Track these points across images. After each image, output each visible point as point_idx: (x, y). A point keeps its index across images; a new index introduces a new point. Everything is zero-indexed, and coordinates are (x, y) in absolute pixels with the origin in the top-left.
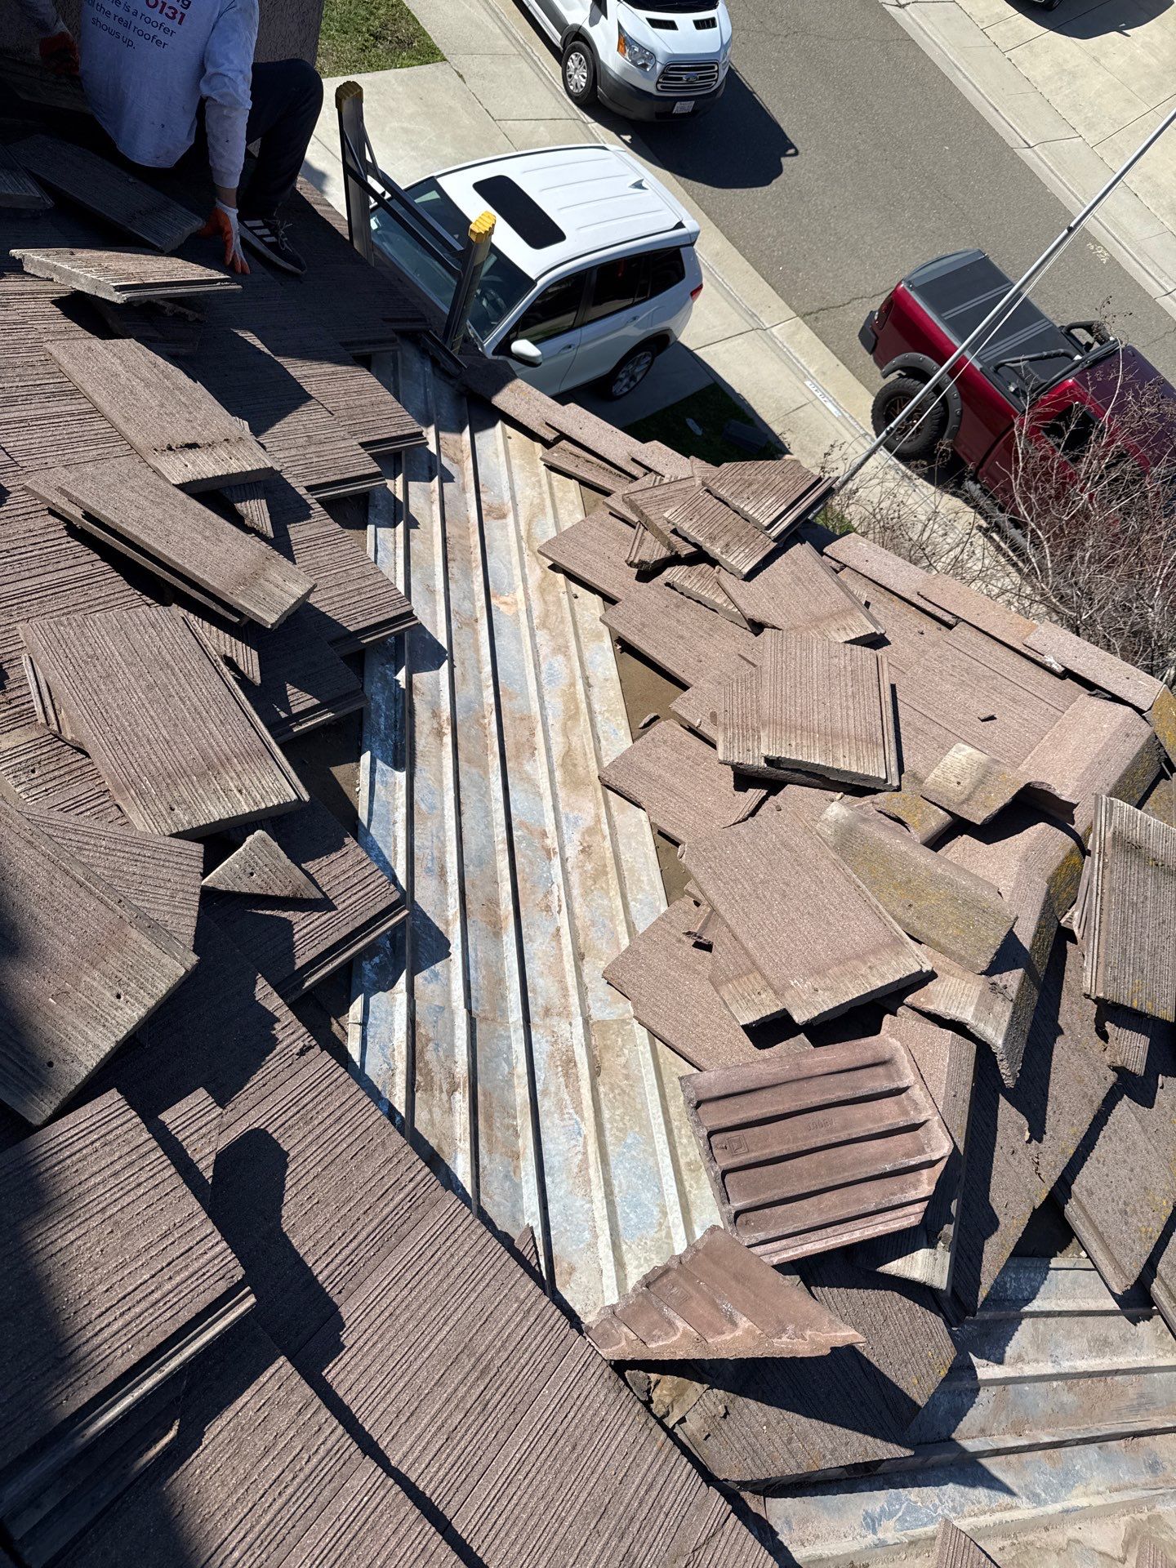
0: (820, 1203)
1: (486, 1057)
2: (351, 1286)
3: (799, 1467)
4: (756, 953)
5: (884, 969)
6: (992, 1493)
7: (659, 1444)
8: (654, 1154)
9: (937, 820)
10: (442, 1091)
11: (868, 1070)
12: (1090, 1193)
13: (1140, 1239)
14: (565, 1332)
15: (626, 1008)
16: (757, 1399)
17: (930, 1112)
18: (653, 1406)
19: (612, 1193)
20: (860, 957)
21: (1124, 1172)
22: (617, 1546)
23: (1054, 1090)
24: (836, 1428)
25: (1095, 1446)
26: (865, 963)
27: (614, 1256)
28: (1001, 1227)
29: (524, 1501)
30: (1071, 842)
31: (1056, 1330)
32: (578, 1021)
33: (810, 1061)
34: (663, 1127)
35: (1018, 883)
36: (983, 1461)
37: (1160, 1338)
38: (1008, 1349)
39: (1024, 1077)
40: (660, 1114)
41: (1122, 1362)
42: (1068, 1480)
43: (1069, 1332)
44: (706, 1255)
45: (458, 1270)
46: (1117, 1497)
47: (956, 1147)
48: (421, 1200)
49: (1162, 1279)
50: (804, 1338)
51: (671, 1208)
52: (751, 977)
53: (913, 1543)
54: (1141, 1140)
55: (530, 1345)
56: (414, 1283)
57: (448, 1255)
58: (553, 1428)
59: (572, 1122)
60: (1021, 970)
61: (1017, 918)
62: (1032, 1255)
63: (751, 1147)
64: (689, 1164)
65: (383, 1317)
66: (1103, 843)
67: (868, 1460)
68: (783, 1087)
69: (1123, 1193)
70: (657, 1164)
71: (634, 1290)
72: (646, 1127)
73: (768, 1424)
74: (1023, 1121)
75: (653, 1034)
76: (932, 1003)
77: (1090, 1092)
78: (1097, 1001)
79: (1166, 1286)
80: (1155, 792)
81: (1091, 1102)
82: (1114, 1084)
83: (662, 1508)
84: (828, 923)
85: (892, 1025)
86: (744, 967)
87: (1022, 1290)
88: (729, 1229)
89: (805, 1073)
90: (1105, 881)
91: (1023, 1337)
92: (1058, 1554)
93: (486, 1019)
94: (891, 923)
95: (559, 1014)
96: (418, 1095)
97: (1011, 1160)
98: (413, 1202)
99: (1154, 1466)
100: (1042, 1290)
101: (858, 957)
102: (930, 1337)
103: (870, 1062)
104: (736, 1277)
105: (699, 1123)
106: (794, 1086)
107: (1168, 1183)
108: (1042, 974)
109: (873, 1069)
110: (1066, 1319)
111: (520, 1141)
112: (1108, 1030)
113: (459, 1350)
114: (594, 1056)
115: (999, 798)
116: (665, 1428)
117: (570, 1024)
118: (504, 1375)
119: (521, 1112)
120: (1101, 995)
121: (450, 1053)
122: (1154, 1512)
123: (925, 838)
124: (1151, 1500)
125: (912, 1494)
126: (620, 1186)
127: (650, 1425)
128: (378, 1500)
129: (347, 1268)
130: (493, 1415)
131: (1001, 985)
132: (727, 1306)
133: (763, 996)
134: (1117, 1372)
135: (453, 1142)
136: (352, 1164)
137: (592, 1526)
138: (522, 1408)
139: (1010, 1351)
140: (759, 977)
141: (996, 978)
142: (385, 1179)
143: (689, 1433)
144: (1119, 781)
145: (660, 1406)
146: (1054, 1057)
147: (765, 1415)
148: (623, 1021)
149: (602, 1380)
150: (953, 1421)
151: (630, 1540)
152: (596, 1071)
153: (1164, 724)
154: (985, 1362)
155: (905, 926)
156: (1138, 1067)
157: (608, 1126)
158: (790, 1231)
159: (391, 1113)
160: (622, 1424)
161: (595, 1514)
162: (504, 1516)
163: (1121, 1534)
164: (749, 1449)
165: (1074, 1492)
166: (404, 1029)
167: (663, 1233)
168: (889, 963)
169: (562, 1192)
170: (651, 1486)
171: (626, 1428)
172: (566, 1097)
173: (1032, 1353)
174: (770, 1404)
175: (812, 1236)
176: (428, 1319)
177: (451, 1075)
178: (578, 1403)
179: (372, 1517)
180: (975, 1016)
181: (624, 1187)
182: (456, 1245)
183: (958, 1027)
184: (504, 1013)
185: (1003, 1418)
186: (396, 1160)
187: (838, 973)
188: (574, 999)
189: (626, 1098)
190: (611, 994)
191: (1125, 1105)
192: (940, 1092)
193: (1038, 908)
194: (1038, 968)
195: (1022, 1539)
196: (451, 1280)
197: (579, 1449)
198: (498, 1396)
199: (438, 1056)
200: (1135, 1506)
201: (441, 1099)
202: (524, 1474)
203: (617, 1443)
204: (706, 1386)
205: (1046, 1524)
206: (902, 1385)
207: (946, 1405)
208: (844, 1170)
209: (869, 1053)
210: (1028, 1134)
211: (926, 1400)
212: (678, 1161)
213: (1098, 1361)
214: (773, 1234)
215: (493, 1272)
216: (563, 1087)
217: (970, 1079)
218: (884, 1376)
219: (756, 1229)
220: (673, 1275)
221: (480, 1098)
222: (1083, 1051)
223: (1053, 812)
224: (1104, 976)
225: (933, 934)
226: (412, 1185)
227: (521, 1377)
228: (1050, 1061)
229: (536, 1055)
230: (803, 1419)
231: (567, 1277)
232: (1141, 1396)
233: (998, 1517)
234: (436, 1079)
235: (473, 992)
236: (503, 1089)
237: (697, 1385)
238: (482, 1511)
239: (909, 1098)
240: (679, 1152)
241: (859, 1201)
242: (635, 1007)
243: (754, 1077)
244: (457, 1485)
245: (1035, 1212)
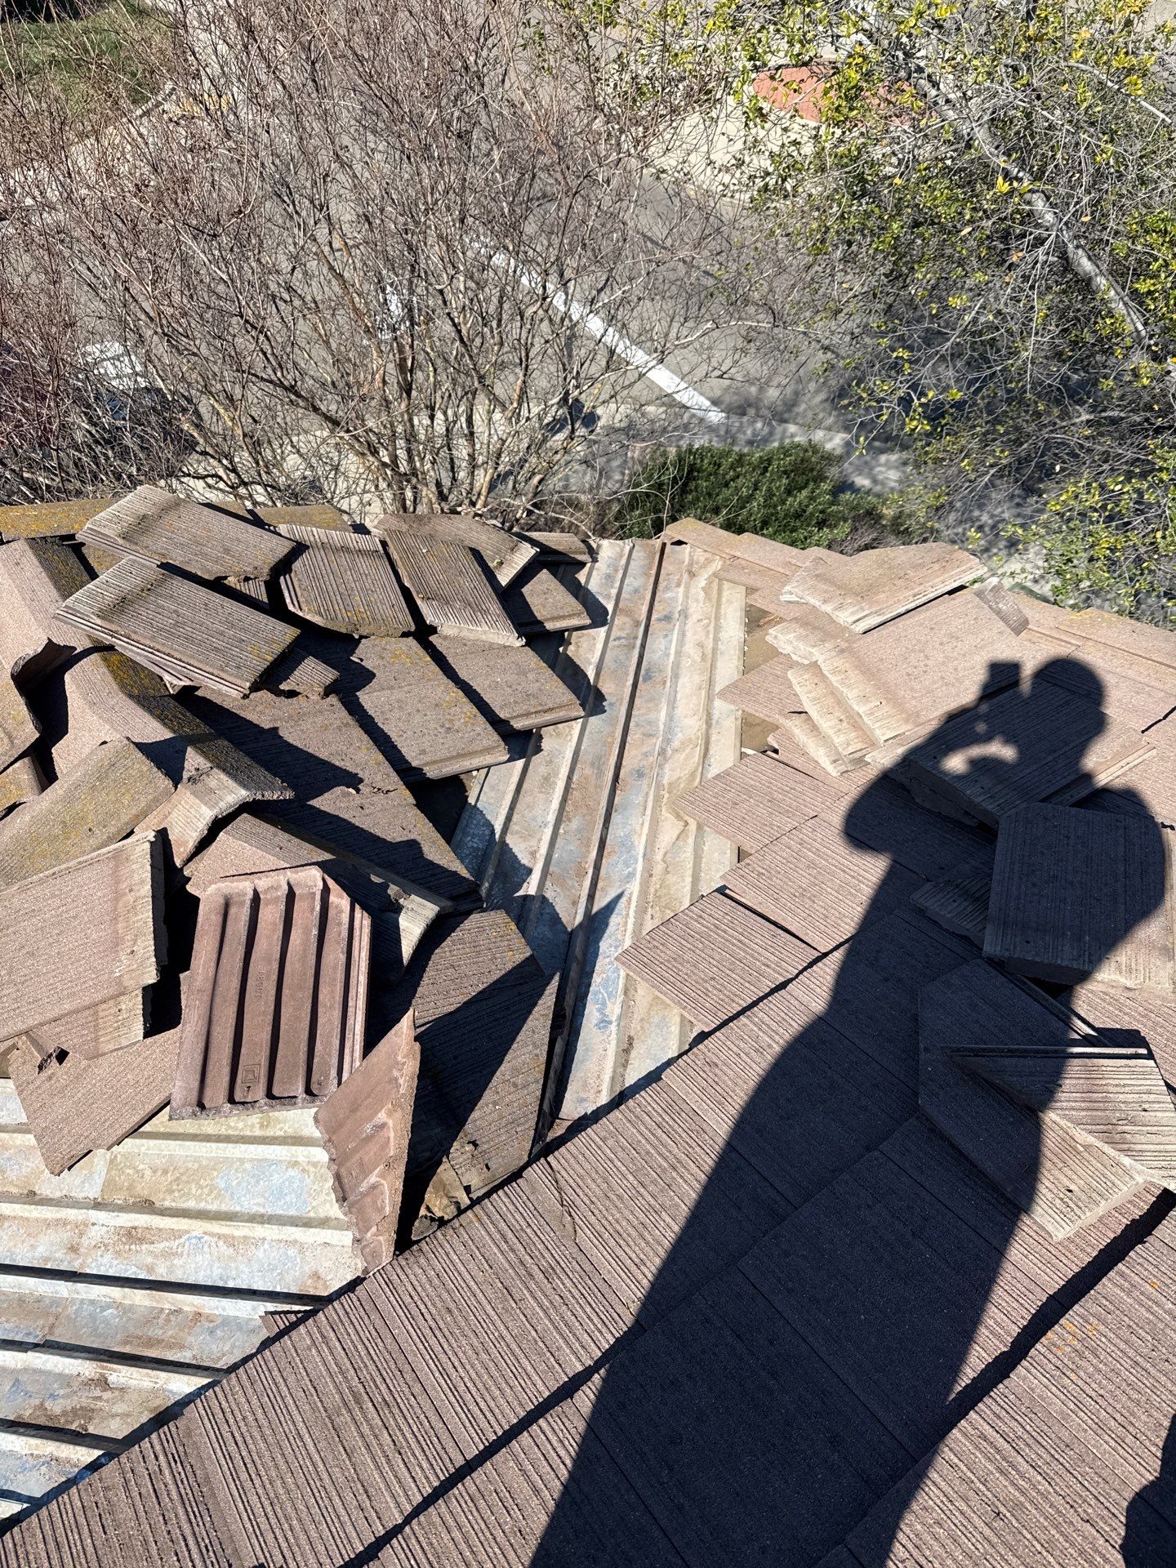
0: (325, 1006)
1: (90, 1335)
2: (229, 1551)
3: (537, 1082)
4: (77, 1003)
5: (136, 877)
6: (616, 911)
7: (474, 1219)
8: (242, 1161)
9: (23, 772)
10: (100, 1398)
11: (228, 923)
12: (423, 752)
13: (473, 724)
14: (355, 1299)
15: (100, 1158)
16: (472, 1110)
17: (282, 877)
18: (446, 1218)
19: (262, 1216)
20: (118, 896)
21: (417, 719)
22: (536, 1283)
23: (323, 754)
24: (519, 1038)
25: (614, 815)
26: (124, 894)
27: (316, 1227)
28: (419, 839)
29: (474, 1375)
30: (95, 657)
31: (523, 816)
32: (94, 1215)
33: (200, 978)
34: (220, 1145)
35: (109, 721)
36: (595, 910)
37: (558, 734)
38: (523, 862)
39: (291, 781)
40: (208, 1144)
41: (564, 772)
42: (627, 845)
43: (528, 806)
44: (334, 1133)
45: (260, 1415)
46: (649, 812)
47: (322, 865)
48: (181, 1449)
49: (513, 718)
50: (404, 1064)
51: (293, 1156)
52: (101, 1014)
53: (626, 992)
54: (397, 695)
55: (352, 1342)
56: (252, 1471)
57: (242, 1424)
58: (427, 1331)
59: (187, 1243)
60: (189, 749)
61: (128, 739)
62: (460, 815)
63: (257, 1061)
64: (262, 1126)
65: (271, 1514)
66: (104, 630)
67: (551, 1016)
68: (215, 1012)
69: (433, 725)
70: (251, 1160)
71: (345, 1214)
72: (217, 1164)
73: (495, 1103)
74: (339, 790)
75: (134, 1132)
76: (187, 842)
77: (338, 722)
78: (255, 688)
79: (518, 716)
80: (91, 561)
81: (347, 725)
82: (340, 700)
83: (522, 1229)
84: (74, 918)
85: (197, 886)
86: (90, 1019)
87: (483, 835)
88: (318, 1103)
89: (209, 986)
90: (142, 641)
91: (519, 847)
92: (668, 873)
93: (52, 1327)
94: (99, 855)
95: (81, 1235)
96: (91, 1430)
97: (367, 811)
98: (176, 1459)
99: (640, 774)
100: (489, 817)
101: (116, 900)
102: (481, 929)
103: (220, 919)
104: (354, 1110)
105: (218, 1110)
106: (218, 1000)
107: (438, 685)
108: (207, 730)
109: (229, 917)
110: (518, 806)
111: (186, 1309)
112: (287, 688)
113: (330, 1425)
114: (134, 1204)
115: (17, 708)
116: (470, 1207)
117: (94, 1224)
118: (368, 1377)
119: (158, 1302)
120: (248, 684)
121: (66, 1380)
122: (666, 787)
123: (36, 792)
124: (659, 786)
125: (597, 979)
126: (258, 1204)
127: (457, 1225)
128: (418, 1547)
129: (211, 1554)
130: (396, 1396)
131: (194, 772)
132: (368, 1128)
133: (124, 1007)
134: (569, 778)
135: (154, 1392)
136: (111, 1531)
137: (514, 1305)
138: (401, 1361)
139: (524, 860)
140: (104, 1006)
141: (186, 775)
142: (143, 1491)
143: (481, 1184)
144: (59, 590)
145: (448, 1210)
146: (295, 743)
147: (487, 1105)
148: (111, 1162)
149: (406, 1269)
150: (559, 927)
151: (536, 1268)
152: (147, 1206)
153: (23, 526)
154: (525, 884)
155: (110, 840)
156: (329, 675)
157: (202, 1205)
158: (338, 1042)
159: (94, 1467)
160: (447, 1254)
161: (507, 1300)
162: (479, 1400)
163: (671, 817)
164: (509, 1127)
165: (636, 843)
166: (13, 1437)
167: (312, 1169)
168: (133, 871)
169: (247, 1270)
170: (503, 1236)
171: (452, 1252)
172: (162, 1245)
173: (533, 842)
174: (480, 1097)
175: (350, 1022)
176: (291, 1458)
177: (91, 1382)
178: (416, 1298)
179: (429, 1556)
180: (211, 807)
181: (261, 1200)
182: (237, 1412)
183: (217, 826)
184: (56, 1302)
185: (570, 883)
186: (130, 1475)
187: (125, 924)
188: (72, 1214)
189: (184, 1178)
190: (82, 1168)
191: (366, 698)
192: (273, 861)
193: (140, 711)
194: (199, 731)
195: (651, 898)
196: (266, 1424)
197: (452, 1306)
198: (383, 1387)
199: (63, 1397)
200: (658, 799)
201: (107, 1401)
202: (453, 1370)
203: (460, 1264)
204: (445, 1159)
205: (648, 874)
206: (509, 966)
207: (546, 928)
208: (305, 974)
209: (213, 917)
210: (351, 790)
211: (528, 948)
212: (255, 1137)
213: (557, 790)
214: (335, 1061)
215: (276, 1373)
216: (151, 1247)
217: (272, 829)
218: (497, 981)
219: (327, 1077)
220: (343, 1172)
221: (127, 1349)
222: (301, 716)
223: (58, 662)
224: (231, 675)
225: (125, 818)
226: (162, 1458)
227: (375, 1358)
228: (296, 748)
229: (111, 1273)
230: (502, 1068)
231: (321, 1282)
232: (593, 764)
233: (632, 913)
234: (85, 1402)
235: (18, 1338)
236: (130, 1319)
237: (441, 1168)
238: (468, 1424)
239: (267, 891)
240: (248, 1133)
241: (335, 968)
242: (99, 1146)
243: (195, 1040)
244: (439, 1448)
245: (418, 806)
